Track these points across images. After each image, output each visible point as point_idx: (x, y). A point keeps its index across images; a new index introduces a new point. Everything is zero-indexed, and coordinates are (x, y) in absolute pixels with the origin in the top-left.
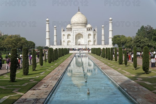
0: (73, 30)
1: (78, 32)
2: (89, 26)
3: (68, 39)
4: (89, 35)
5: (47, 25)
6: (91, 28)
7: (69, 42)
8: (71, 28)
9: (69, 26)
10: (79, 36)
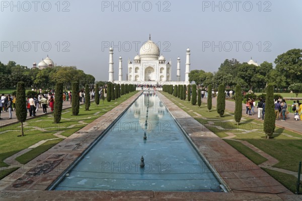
0: (142, 62)
1: (148, 65)
2: (161, 58)
3: (136, 74)
4: (162, 69)
5: (111, 55)
6: (164, 61)
7: (136, 77)
8: (140, 60)
9: (137, 58)
10: (149, 70)
